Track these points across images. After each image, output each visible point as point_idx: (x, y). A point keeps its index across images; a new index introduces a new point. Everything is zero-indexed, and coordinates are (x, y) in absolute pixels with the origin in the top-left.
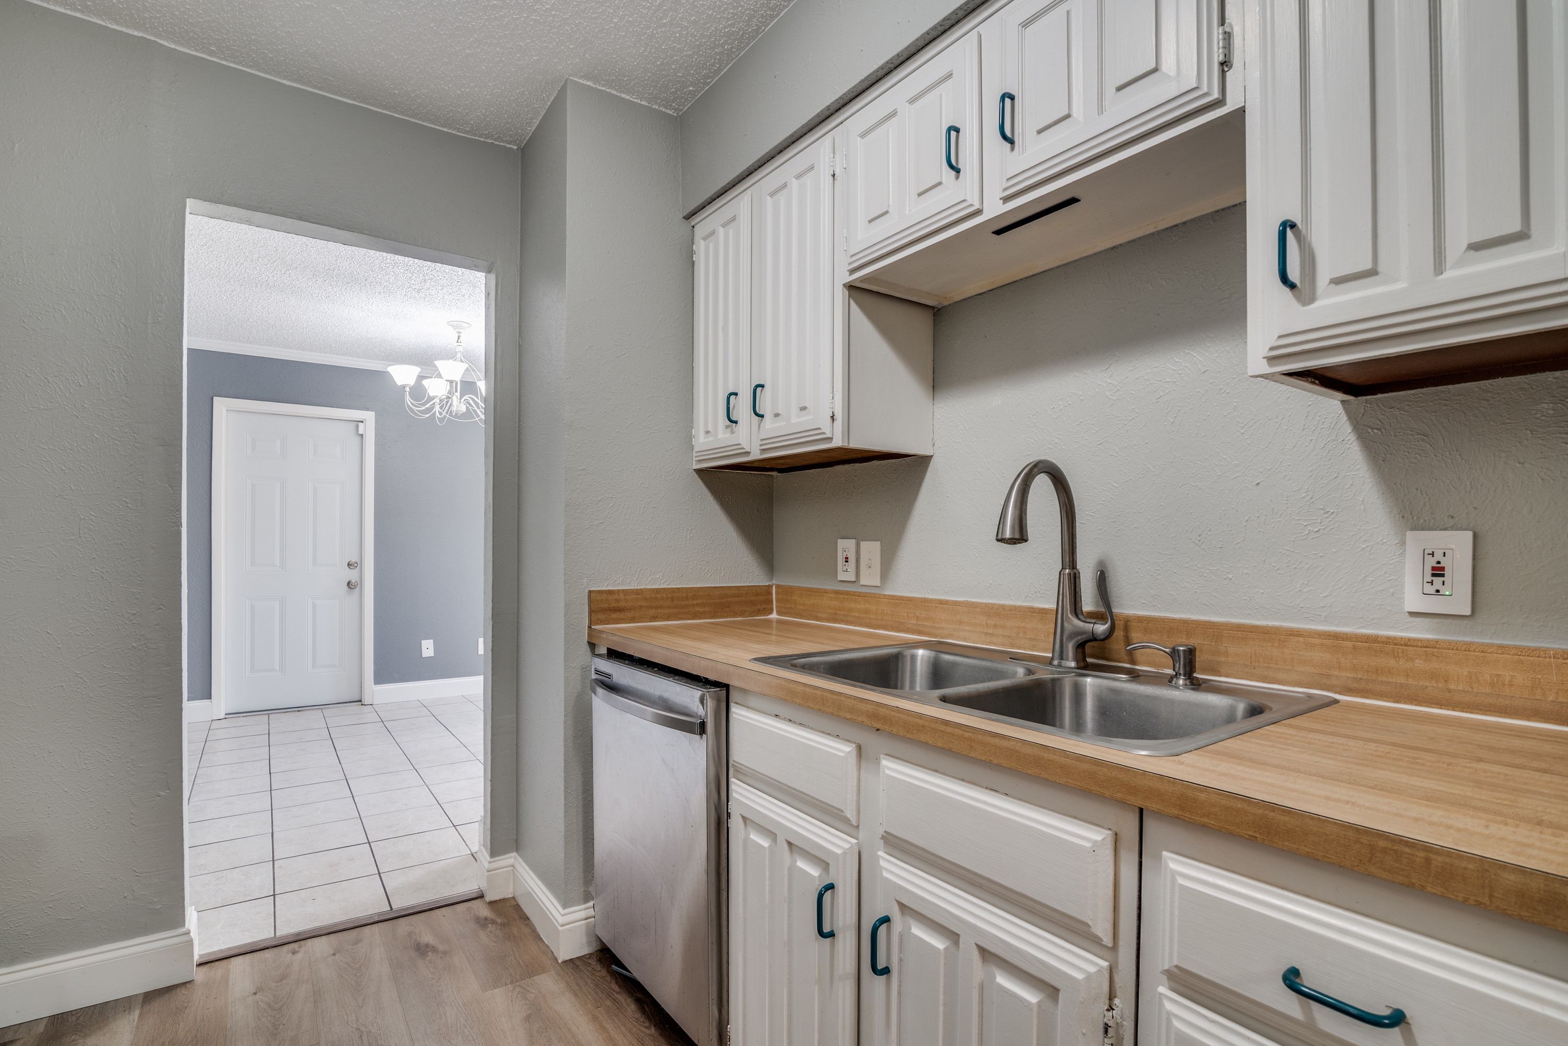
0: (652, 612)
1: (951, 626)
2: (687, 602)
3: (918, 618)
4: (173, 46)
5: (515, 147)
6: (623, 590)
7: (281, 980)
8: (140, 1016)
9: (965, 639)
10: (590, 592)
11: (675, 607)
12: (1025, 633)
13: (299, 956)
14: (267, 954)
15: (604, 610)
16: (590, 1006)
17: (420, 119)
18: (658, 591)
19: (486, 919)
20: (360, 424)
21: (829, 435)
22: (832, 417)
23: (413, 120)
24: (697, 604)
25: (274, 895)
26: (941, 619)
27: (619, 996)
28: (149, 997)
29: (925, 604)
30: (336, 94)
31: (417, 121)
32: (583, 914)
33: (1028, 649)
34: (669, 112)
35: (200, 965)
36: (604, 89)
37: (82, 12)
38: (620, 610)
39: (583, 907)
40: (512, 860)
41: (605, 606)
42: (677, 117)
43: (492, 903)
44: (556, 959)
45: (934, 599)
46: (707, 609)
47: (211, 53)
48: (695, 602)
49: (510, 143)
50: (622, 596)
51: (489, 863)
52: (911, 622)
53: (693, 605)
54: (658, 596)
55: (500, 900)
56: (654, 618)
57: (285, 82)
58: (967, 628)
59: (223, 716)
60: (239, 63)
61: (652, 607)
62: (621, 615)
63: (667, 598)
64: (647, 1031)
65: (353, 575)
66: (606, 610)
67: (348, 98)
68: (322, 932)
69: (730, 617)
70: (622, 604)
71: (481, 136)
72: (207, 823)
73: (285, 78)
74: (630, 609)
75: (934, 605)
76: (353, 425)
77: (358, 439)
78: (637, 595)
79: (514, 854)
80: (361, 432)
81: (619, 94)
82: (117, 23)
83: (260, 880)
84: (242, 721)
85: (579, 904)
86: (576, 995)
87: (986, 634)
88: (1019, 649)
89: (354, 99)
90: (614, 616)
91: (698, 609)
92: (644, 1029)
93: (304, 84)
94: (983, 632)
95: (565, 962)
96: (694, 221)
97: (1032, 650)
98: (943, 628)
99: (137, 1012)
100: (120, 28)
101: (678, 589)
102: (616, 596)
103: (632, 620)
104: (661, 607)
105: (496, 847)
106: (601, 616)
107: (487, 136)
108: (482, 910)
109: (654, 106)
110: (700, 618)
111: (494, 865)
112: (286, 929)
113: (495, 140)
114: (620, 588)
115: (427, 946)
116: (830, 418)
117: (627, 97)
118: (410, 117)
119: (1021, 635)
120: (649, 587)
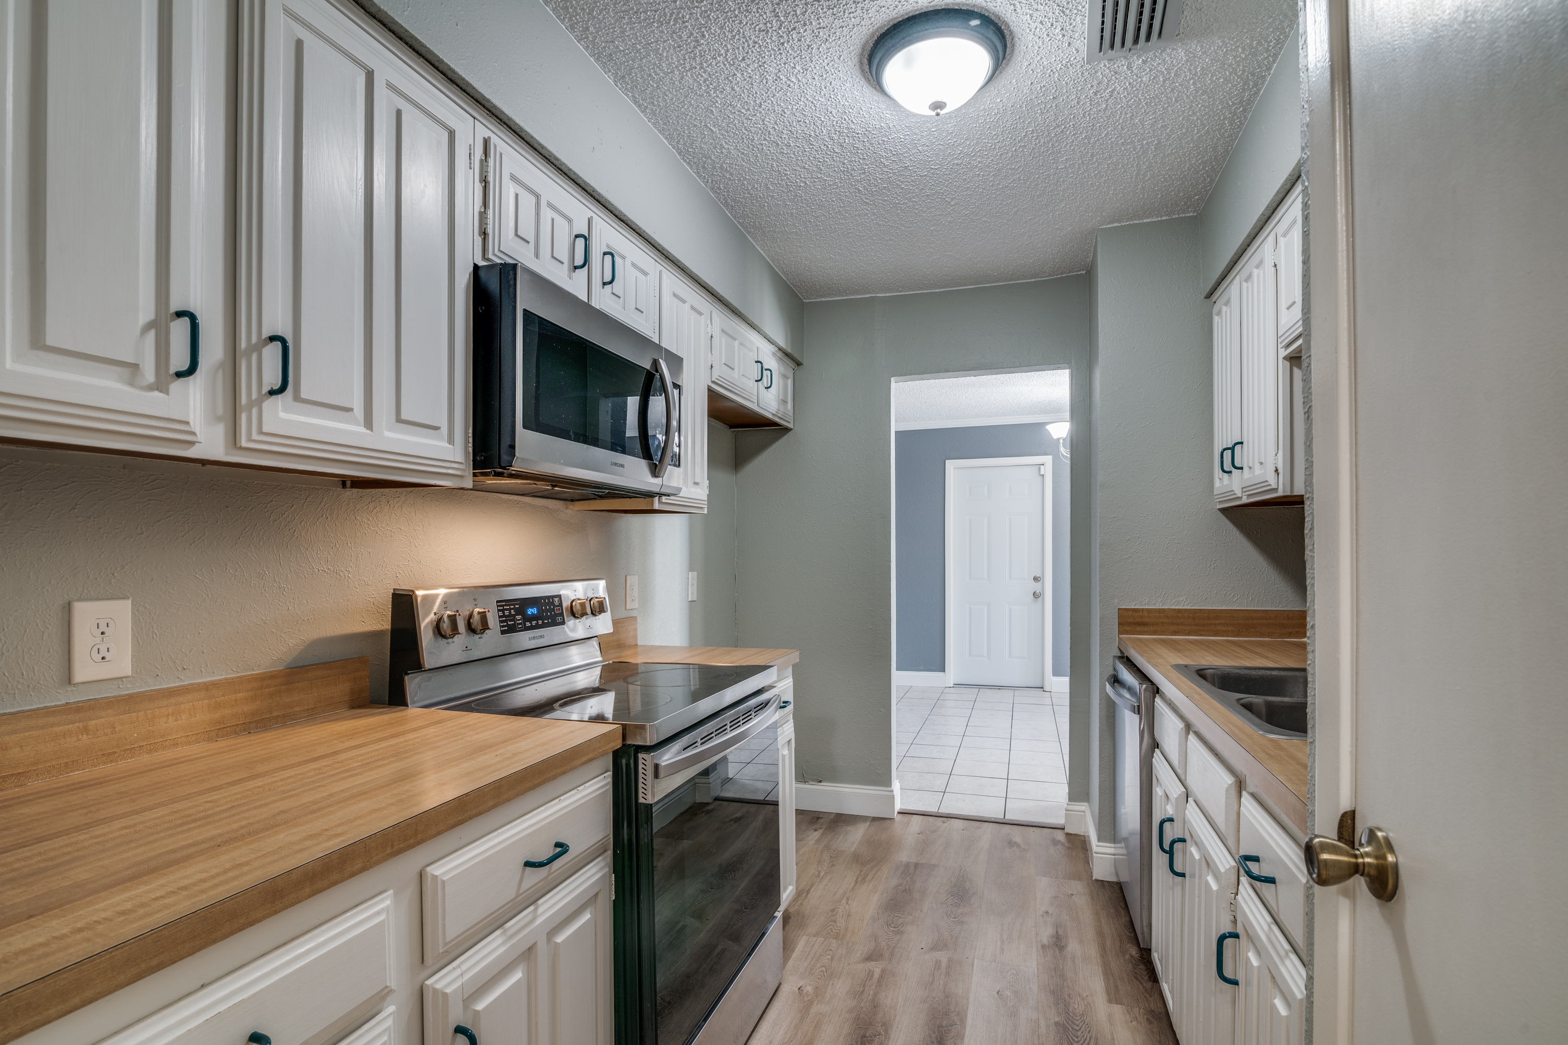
0: (1174, 628)
2: (1208, 622)
4: (884, 295)
5: (1084, 272)
6: (1147, 610)
7: (933, 832)
8: (869, 825)
10: (1119, 609)
11: (1197, 625)
13: (945, 825)
14: (931, 819)
15: (1130, 624)
16: (1098, 907)
17: (1015, 280)
18: (1179, 611)
19: (1059, 841)
20: (1042, 467)
21: (1274, 486)
22: (1276, 470)
23: (1011, 282)
24: (1219, 624)
25: (944, 792)
27: (1122, 911)
28: (875, 819)
30: (964, 286)
31: (1014, 282)
32: (1112, 851)
34: (1189, 215)
35: (899, 813)
36: (1128, 223)
37: (846, 296)
38: (1144, 624)
39: (1113, 845)
40: (1084, 808)
41: (1131, 620)
42: (1197, 216)
43: (1067, 834)
44: (1092, 877)
46: (1230, 628)
47: (900, 291)
48: (1217, 622)
49: (1080, 271)
50: (1146, 614)
51: (1067, 804)
53: (1215, 624)
54: (1180, 615)
55: (1074, 834)
56: (1175, 633)
57: (937, 291)
59: (952, 685)
60: (914, 290)
61: (1173, 624)
62: (1145, 629)
63: (1189, 617)
64: (1128, 934)
65: (1037, 587)
66: (1131, 624)
67: (971, 285)
68: (961, 817)
69: (1256, 637)
70: (1146, 620)
71: (1057, 275)
72: (924, 746)
73: (937, 288)
74: (1153, 624)
76: (1037, 467)
77: (1040, 478)
78: (1159, 613)
79: (1086, 804)
80: (1042, 473)
81: (1141, 221)
82: (860, 295)
83: (940, 783)
84: (963, 690)
85: (1111, 843)
86: (1092, 898)
89: (974, 285)
90: (1138, 629)
91: (1219, 628)
92: (1126, 932)
93: (947, 288)
95: (1097, 880)
96: (1214, 297)
99: (868, 824)
100: (861, 296)
101: (1200, 610)
102: (1140, 614)
103: (1155, 633)
104: (1182, 624)
105: (1073, 797)
106: (1127, 628)
107: (1062, 273)
108: (1060, 836)
109: (1174, 217)
110: (1223, 636)
111: (1070, 807)
112: (944, 810)
113: (1068, 273)
114: (1146, 607)
115: (1016, 843)
116: (1274, 472)
117: (1149, 220)
118: (1009, 281)
120: (1173, 607)
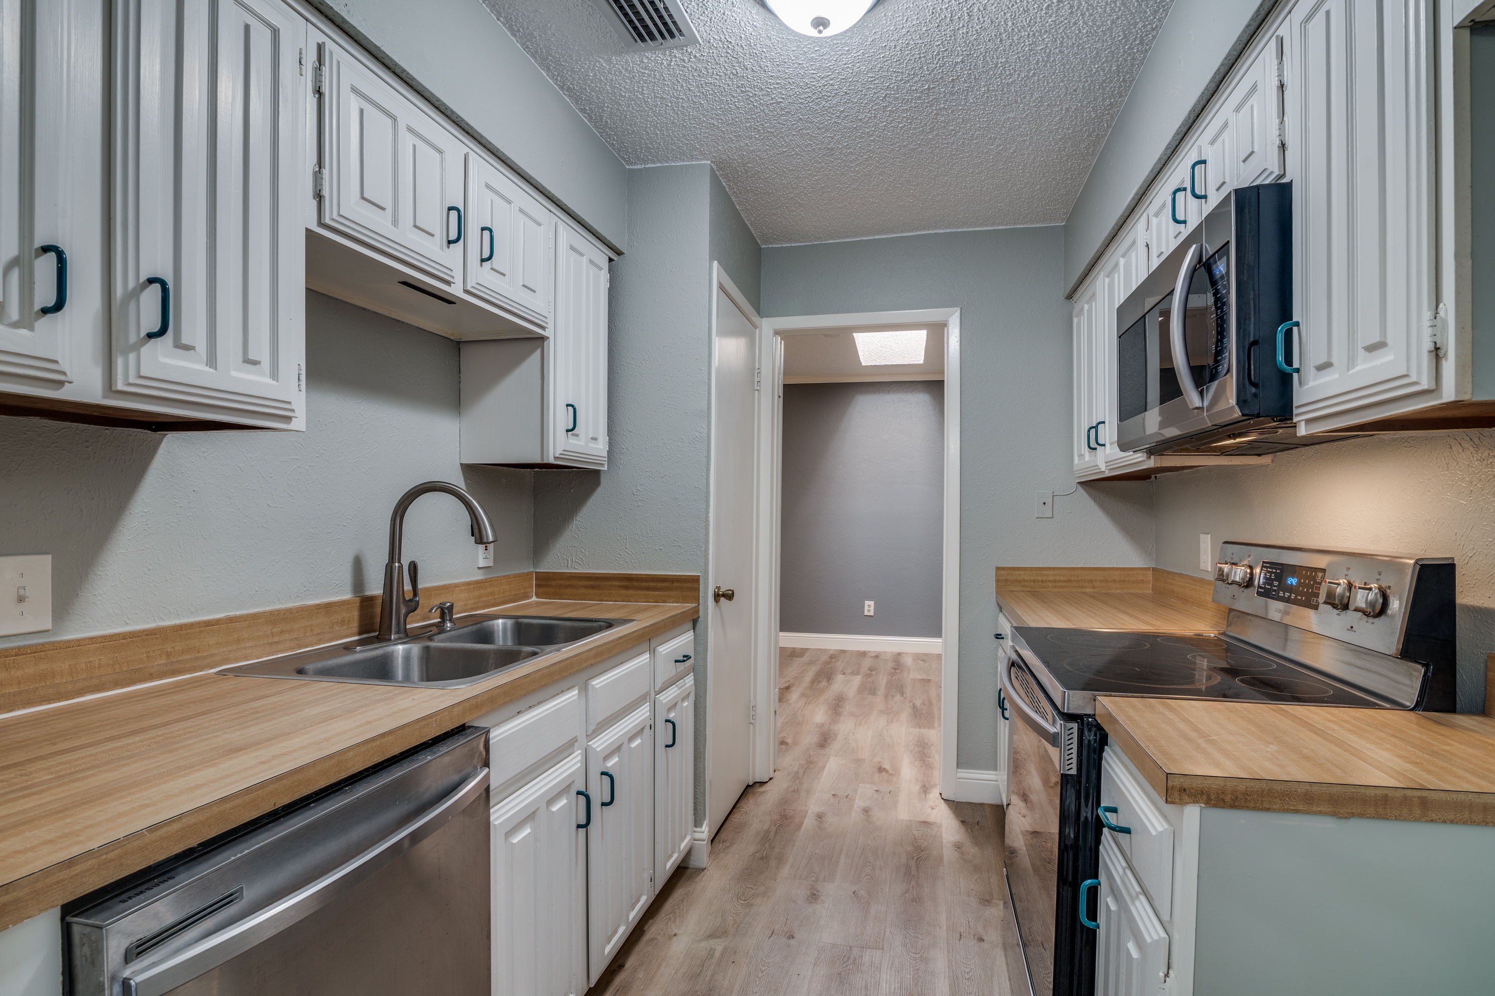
1: (225, 650)
3: (168, 655)
9: (246, 659)
12: (312, 630)
26: (209, 645)
29: (182, 632)
33: (315, 644)
45: (196, 623)
52: (156, 663)
58: (247, 645)
75: (198, 629)
87: (271, 644)
88: (307, 647)
94: (268, 643)
97: (319, 644)
98: (213, 655)
119: (308, 634)
